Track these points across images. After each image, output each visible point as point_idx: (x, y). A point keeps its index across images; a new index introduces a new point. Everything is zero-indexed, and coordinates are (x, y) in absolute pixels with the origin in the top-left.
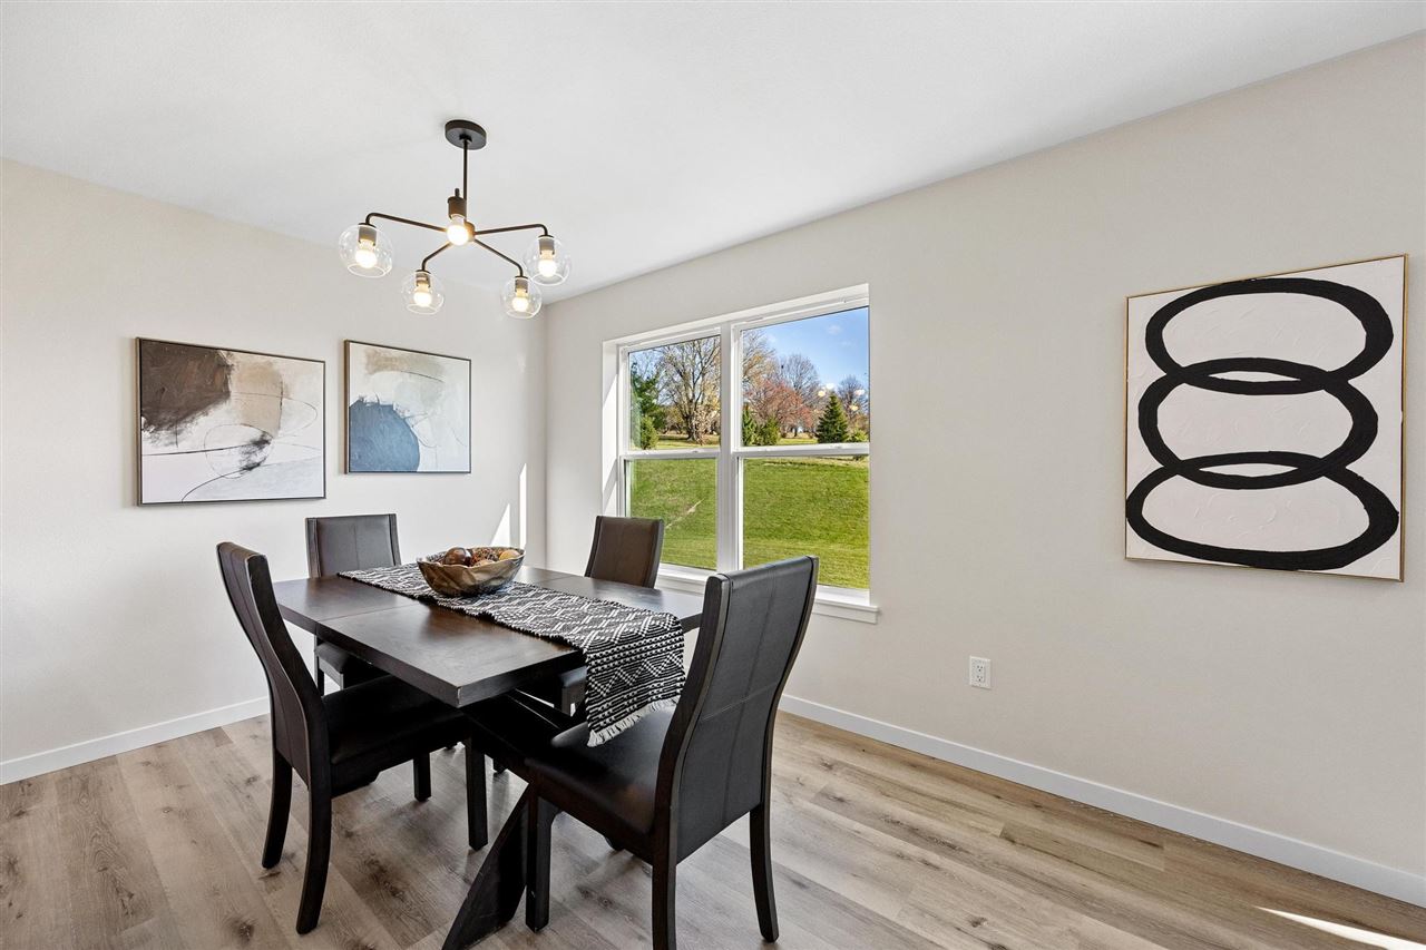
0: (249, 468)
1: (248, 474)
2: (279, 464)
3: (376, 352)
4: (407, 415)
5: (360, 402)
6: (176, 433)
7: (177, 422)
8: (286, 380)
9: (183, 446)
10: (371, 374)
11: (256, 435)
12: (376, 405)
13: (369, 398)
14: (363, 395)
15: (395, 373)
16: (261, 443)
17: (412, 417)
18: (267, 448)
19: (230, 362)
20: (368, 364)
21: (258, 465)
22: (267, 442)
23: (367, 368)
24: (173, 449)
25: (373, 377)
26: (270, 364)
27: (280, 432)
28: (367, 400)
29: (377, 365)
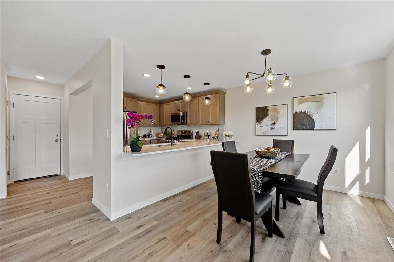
0: (272, 129)
1: (272, 130)
2: (278, 128)
3: (301, 99)
4: (310, 114)
5: (296, 112)
6: (261, 123)
7: (261, 121)
8: (279, 110)
9: (262, 125)
10: (299, 104)
11: (273, 122)
12: (301, 113)
13: (299, 111)
14: (297, 110)
15: (307, 103)
16: (274, 124)
17: (312, 114)
18: (275, 125)
19: (269, 109)
20: (298, 102)
21: (274, 128)
22: (275, 123)
23: (298, 103)
24: (260, 126)
25: (300, 105)
26: (276, 107)
27: (278, 121)
28: (298, 111)
29: (301, 102)
